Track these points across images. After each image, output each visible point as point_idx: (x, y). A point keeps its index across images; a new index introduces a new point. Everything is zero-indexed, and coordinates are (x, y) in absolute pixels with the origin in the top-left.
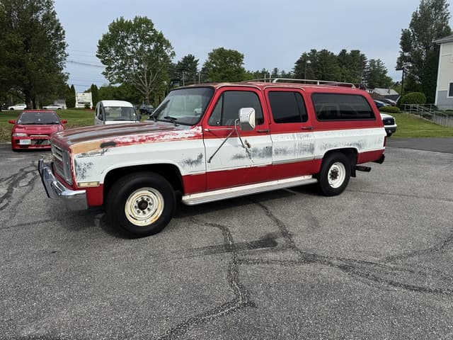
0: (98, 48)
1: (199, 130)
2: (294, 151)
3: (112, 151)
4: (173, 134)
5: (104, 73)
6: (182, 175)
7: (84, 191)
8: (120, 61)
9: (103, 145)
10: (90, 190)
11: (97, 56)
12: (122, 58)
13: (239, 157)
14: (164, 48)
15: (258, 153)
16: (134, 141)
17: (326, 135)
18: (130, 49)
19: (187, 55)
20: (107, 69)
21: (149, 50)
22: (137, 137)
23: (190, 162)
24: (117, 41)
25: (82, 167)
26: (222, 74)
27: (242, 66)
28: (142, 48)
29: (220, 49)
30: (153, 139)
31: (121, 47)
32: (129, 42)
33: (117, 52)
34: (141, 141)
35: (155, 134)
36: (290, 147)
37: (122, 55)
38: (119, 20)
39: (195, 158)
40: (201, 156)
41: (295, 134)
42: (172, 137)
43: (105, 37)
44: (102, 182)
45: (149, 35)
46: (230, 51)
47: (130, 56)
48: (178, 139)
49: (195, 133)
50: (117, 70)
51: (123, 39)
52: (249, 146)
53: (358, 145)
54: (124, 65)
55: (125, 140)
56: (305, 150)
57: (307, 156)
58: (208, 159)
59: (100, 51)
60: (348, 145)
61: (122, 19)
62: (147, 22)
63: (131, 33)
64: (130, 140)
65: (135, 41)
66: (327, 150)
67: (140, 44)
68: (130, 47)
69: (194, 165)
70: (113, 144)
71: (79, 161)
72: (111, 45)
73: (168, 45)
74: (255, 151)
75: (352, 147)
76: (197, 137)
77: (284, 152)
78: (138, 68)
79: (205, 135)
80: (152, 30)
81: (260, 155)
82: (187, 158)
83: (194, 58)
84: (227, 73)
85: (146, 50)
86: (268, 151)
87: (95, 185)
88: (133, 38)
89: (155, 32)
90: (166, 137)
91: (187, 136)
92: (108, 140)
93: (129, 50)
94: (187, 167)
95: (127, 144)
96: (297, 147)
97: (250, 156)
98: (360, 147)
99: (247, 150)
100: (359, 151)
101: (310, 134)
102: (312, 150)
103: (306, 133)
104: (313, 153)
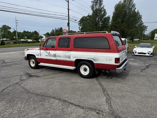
2: (63, 57)
6: (36, 58)
13: (47, 56)
16: (30, 49)
17: (77, 53)
23: (37, 55)
25: (25, 53)
36: (61, 55)
40: (39, 54)
44: (26, 56)
56: (67, 57)
57: (68, 59)
60: (87, 58)
66: (76, 59)
74: (51, 55)
77: (60, 57)
79: (41, 49)
81: (52, 56)
86: (55, 56)
90: (35, 49)
92: (28, 49)
96: (64, 56)
97: (49, 56)
98: (95, 60)
99: (49, 54)
100: (94, 62)
101: (70, 52)
102: (69, 57)
103: (68, 52)
104: (70, 59)
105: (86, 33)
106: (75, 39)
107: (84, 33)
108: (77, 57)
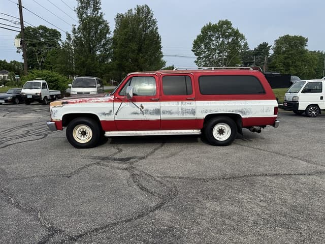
0: (193, 45)
1: (112, 98)
2: (178, 113)
3: (66, 106)
4: (97, 99)
5: (195, 62)
6: (100, 120)
7: (54, 123)
8: (207, 53)
9: (63, 103)
10: (56, 122)
11: (192, 50)
12: (208, 50)
13: (136, 113)
14: (239, 40)
15: (148, 112)
16: (76, 102)
17: (209, 103)
18: (215, 43)
19: (262, 43)
20: (198, 58)
21: (228, 43)
22: (78, 100)
23: (104, 114)
24: (206, 39)
25: (54, 112)
26: (285, 55)
27: (306, 48)
28: (223, 42)
29: (286, 36)
30: (86, 101)
31: (208, 43)
32: (213, 39)
33: (206, 46)
34: (80, 102)
35: (87, 99)
36: (174, 110)
37: (209, 48)
38: (208, 24)
39: (107, 112)
40: (111, 111)
41: (180, 102)
42: (96, 101)
43: (198, 37)
44: (61, 119)
45: (228, 32)
46: (295, 36)
47: (213, 49)
48: (99, 102)
49: (109, 99)
50: (204, 59)
51: (210, 37)
52: (142, 107)
53: (241, 112)
54: (209, 55)
55: (72, 101)
56: (188, 112)
57: (189, 116)
58: (115, 113)
59: (194, 47)
60: (229, 111)
61: (210, 24)
62: (227, 23)
63: (216, 32)
64: (75, 101)
65: (218, 37)
66: (208, 114)
67: (221, 39)
68: (214, 42)
69: (107, 116)
70: (67, 103)
71: (53, 109)
72: (201, 42)
73: (243, 37)
74: (147, 111)
75: (234, 113)
76: (110, 101)
77: (170, 112)
78: (219, 56)
79: (115, 101)
80: (230, 28)
81: (150, 113)
82: (103, 112)
83: (267, 44)
84: (290, 54)
85: (226, 43)
86: (158, 112)
87: (59, 120)
88: (217, 35)
89: (233, 30)
91: (104, 100)
92: (65, 101)
93: (213, 44)
94: (103, 116)
95: (73, 103)
96: (180, 110)
97: (143, 113)
98: (244, 113)
99: (141, 110)
100: (242, 117)
101: (193, 102)
102: (193, 112)
103: (190, 102)
104: (194, 115)
105: (214, 69)
106: (199, 78)
107: (212, 68)
108: (211, 111)
